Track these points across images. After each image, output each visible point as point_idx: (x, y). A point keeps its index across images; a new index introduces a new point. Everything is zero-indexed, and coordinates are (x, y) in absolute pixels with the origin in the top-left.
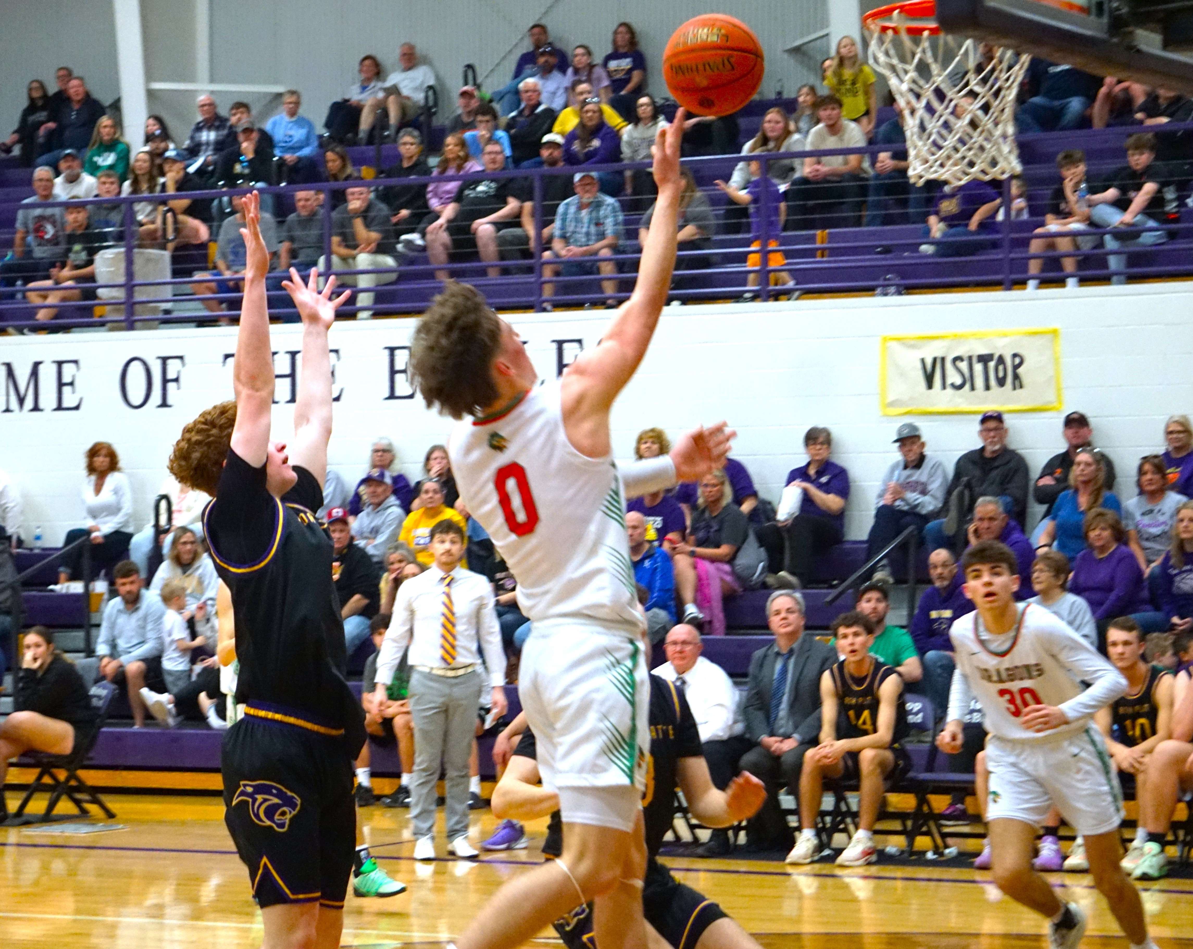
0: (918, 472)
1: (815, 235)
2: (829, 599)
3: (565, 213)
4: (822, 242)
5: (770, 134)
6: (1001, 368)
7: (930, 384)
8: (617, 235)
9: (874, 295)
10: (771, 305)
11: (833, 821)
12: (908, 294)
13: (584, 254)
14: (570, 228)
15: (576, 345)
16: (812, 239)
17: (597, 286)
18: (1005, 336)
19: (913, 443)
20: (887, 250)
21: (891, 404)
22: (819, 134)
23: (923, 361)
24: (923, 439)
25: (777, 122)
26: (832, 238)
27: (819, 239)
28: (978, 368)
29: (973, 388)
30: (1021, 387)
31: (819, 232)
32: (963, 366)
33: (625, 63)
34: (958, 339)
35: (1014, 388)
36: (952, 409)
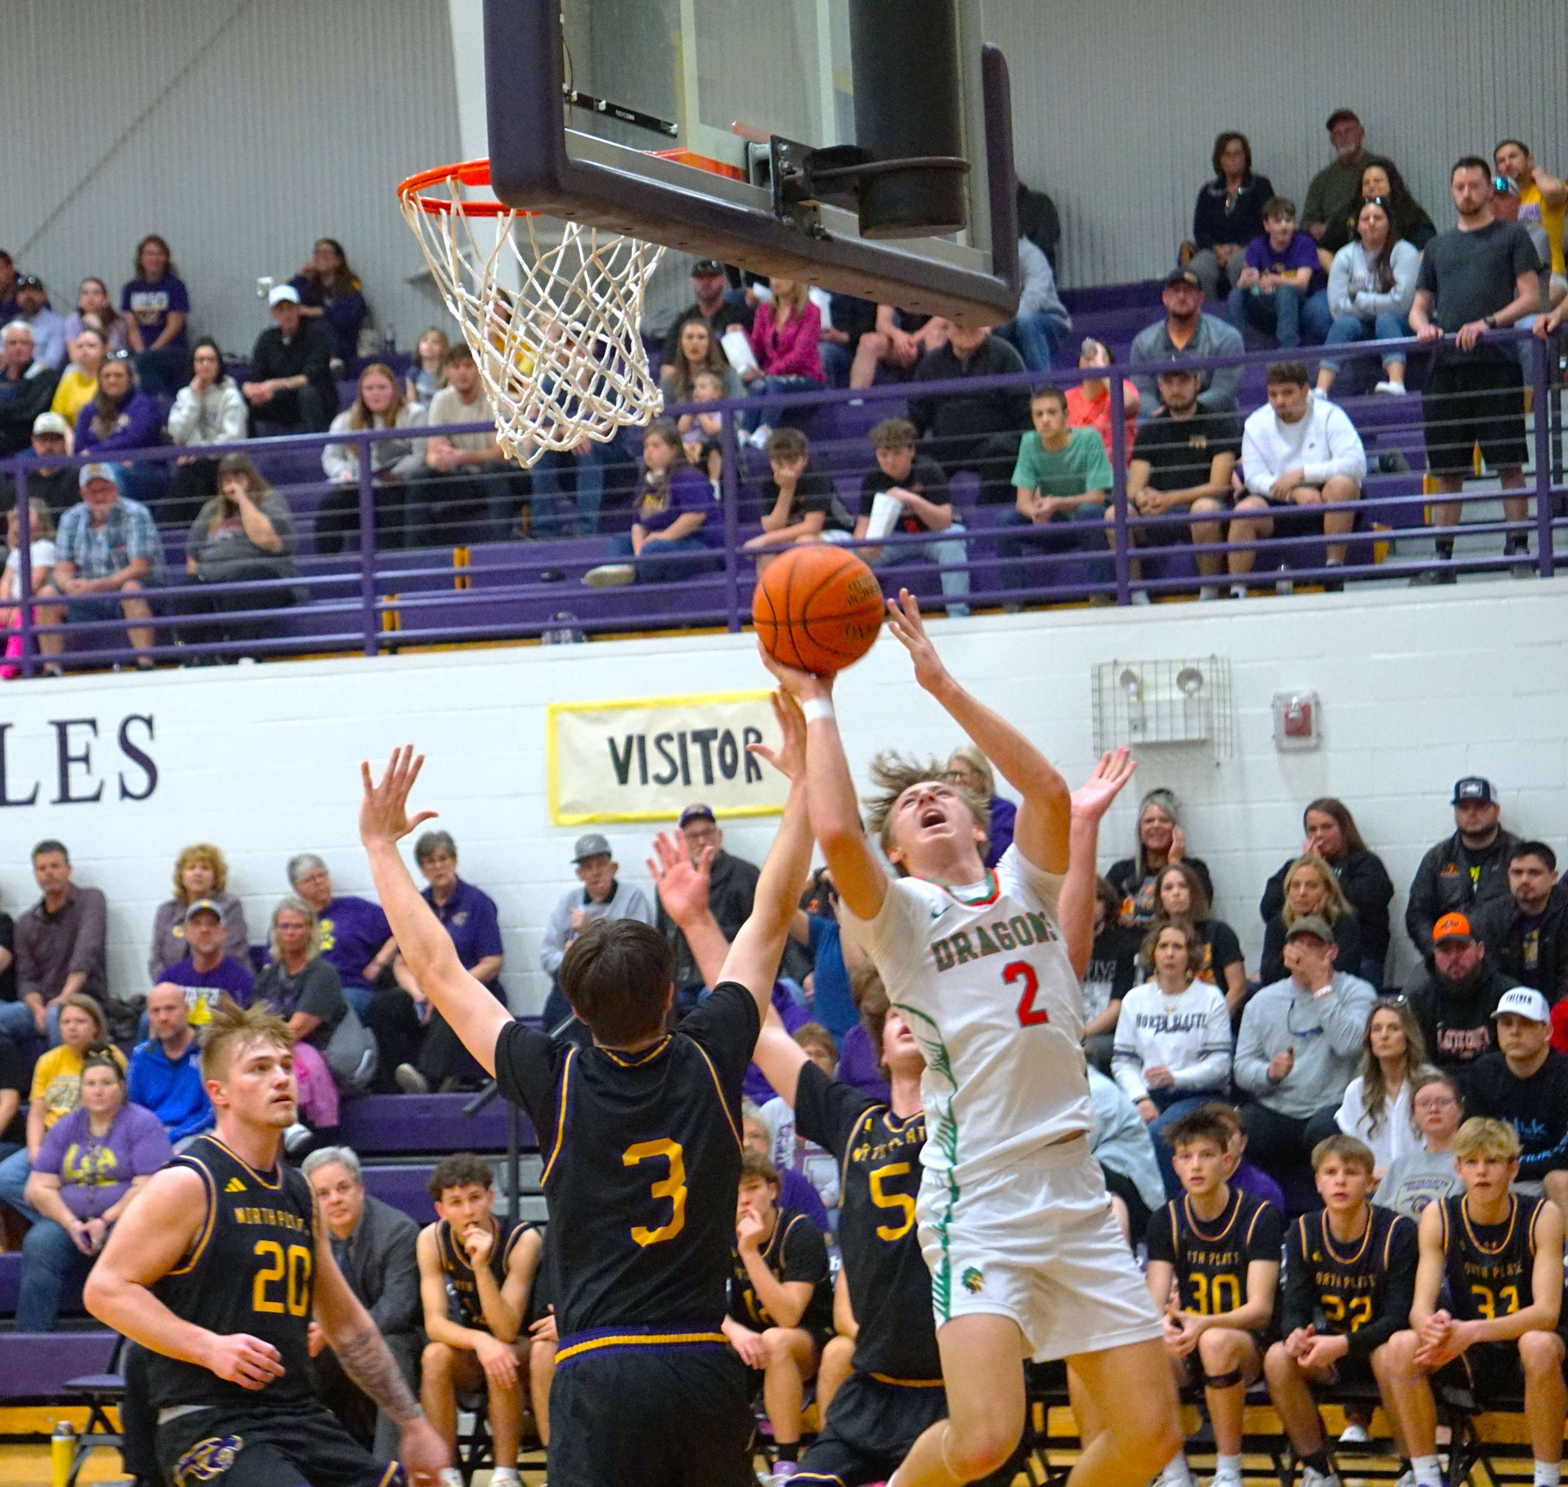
0: (609, 908)
1: (451, 556)
2: (469, 1108)
3: (74, 526)
4: (463, 564)
5: (373, 406)
6: (728, 749)
7: (623, 778)
8: (148, 559)
9: (540, 644)
10: (384, 660)
11: (472, 1453)
12: (590, 640)
13: (99, 589)
14: (82, 551)
15: (87, 728)
16: (447, 561)
17: (121, 638)
18: (733, 702)
19: (600, 865)
20: (558, 576)
21: (568, 808)
22: (448, 401)
23: (612, 742)
24: (615, 858)
25: (382, 387)
26: (475, 559)
27: (456, 561)
28: (694, 750)
29: (687, 781)
30: (759, 777)
31: (456, 551)
32: (673, 748)
33: (158, 301)
34: (662, 707)
35: (749, 780)
36: (657, 813)
